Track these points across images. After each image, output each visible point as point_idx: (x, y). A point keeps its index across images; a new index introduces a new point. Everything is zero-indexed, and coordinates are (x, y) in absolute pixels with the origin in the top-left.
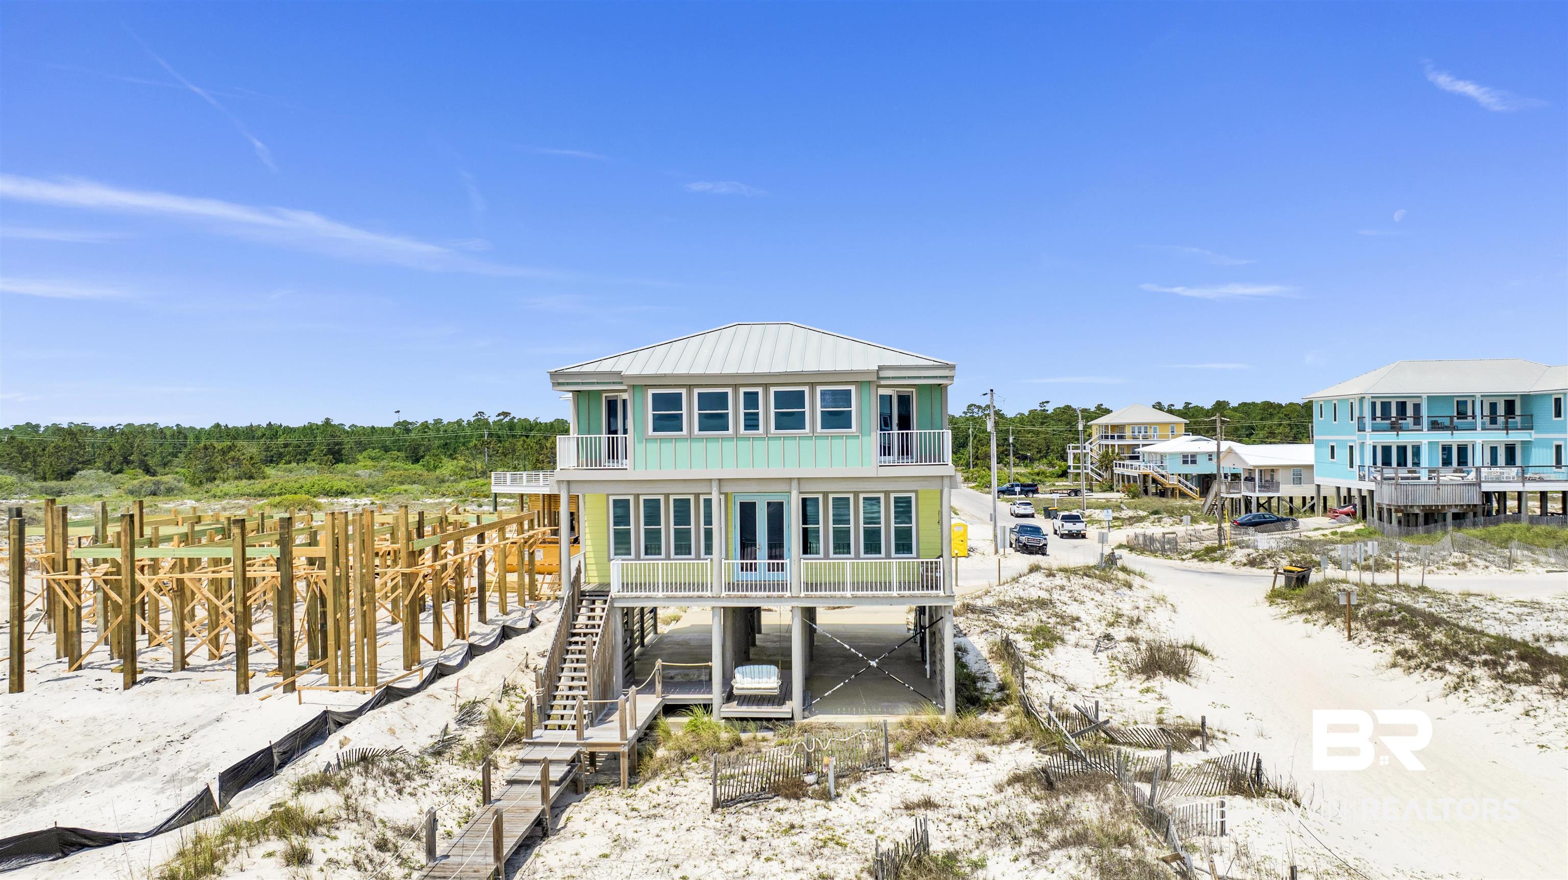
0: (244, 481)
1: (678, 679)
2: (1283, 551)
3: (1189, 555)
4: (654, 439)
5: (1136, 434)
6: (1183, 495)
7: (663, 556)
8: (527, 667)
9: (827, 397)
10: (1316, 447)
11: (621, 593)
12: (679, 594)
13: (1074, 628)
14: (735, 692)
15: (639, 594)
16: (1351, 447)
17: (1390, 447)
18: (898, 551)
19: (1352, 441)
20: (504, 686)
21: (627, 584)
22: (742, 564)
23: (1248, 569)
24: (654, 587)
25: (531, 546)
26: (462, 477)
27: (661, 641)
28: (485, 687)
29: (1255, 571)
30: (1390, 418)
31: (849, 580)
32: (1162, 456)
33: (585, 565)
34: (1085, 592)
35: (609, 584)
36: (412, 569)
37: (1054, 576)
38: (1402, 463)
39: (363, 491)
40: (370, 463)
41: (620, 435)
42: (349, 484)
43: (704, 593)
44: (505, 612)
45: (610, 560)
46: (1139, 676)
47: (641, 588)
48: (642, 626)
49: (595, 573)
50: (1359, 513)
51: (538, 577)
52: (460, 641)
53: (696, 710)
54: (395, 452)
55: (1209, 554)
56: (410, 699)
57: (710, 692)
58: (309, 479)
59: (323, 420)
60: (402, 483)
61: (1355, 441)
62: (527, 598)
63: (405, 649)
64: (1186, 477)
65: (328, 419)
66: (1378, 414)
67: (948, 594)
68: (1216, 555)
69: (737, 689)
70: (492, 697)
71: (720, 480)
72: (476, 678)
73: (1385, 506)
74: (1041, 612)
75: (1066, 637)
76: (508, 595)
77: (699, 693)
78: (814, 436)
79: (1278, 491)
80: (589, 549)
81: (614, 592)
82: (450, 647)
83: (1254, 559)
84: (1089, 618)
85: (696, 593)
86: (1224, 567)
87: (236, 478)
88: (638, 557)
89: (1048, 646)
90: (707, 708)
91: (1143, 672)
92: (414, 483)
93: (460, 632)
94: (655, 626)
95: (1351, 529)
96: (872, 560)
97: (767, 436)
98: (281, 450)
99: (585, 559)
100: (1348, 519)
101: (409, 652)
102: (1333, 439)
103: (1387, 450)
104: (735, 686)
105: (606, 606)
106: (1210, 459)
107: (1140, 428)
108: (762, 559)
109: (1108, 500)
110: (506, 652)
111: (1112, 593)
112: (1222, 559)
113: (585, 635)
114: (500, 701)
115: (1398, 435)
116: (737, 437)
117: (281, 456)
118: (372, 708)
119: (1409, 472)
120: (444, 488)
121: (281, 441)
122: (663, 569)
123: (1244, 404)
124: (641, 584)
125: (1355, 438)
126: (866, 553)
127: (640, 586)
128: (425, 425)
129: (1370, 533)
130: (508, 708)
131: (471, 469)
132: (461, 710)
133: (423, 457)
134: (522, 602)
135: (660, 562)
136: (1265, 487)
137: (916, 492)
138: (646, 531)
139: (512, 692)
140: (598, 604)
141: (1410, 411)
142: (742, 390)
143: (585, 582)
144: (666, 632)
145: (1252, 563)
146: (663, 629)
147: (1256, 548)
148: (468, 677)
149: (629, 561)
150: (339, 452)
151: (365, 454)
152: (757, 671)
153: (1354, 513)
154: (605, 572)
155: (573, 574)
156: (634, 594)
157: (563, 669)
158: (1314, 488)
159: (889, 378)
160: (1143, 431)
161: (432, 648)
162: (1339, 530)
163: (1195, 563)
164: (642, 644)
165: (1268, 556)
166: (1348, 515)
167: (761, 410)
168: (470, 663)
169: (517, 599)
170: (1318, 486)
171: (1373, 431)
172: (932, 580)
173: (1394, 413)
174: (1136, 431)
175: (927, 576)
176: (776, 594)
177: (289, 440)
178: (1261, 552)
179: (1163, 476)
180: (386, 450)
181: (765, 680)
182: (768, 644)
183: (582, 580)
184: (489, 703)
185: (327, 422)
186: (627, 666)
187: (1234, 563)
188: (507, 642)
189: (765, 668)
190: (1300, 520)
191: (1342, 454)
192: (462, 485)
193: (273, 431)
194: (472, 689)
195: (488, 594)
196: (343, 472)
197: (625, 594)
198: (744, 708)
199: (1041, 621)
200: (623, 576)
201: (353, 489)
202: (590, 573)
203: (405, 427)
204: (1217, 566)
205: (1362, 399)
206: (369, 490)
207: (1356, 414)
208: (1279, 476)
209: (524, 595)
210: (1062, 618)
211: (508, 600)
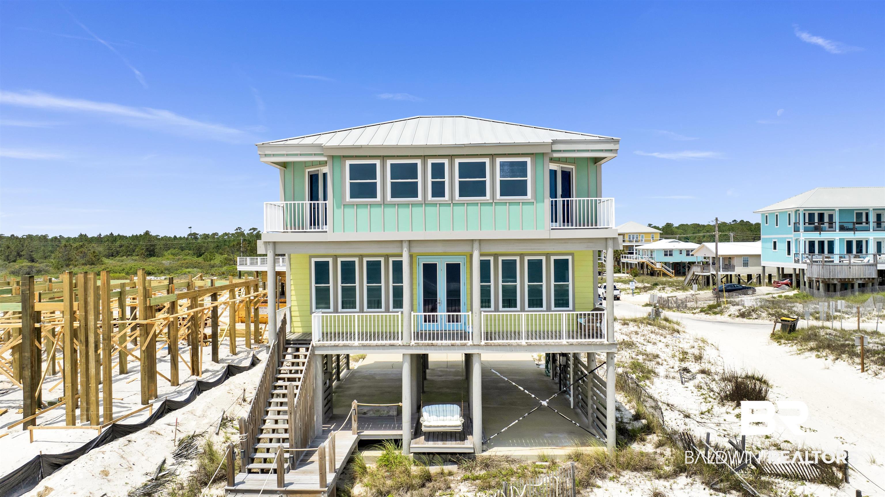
0: (88, 266)
1: (371, 414)
2: (761, 307)
3: (698, 310)
4: (352, 205)
5: (631, 239)
6: (665, 275)
7: (357, 309)
8: (244, 400)
9: (506, 168)
10: (762, 242)
11: (321, 342)
12: (373, 342)
13: (658, 363)
14: (424, 429)
15: (337, 342)
16: (789, 243)
17: (814, 242)
18: (556, 305)
19: (790, 238)
20: (223, 419)
21: (327, 333)
22: (425, 316)
23: (740, 320)
24: (350, 336)
25: (256, 303)
26: (225, 264)
27: (353, 374)
28: (206, 421)
29: (745, 320)
30: (814, 224)
31: (524, 329)
32: (652, 251)
33: (291, 317)
34: (653, 336)
35: (311, 334)
36: (148, 321)
37: (628, 324)
38: (821, 251)
39: (162, 272)
40: (171, 257)
41: (321, 202)
42: (153, 268)
43: (395, 342)
44: (234, 353)
45: (312, 313)
46: (730, 403)
47: (339, 337)
48: (338, 365)
49: (299, 324)
50: (794, 284)
51: (261, 326)
52: (195, 377)
53: (387, 445)
54: (187, 251)
55: (711, 309)
56: (132, 436)
57: (400, 428)
58: (129, 265)
59: (145, 231)
60: (187, 268)
61: (791, 238)
62: (253, 341)
63: (143, 387)
64: (666, 264)
65: (147, 231)
66: (807, 221)
67: (611, 342)
68: (716, 310)
69: (425, 426)
70: (212, 430)
71: (410, 241)
72: (199, 413)
73: (814, 279)
74: (629, 351)
75: (657, 371)
76: (237, 339)
77: (390, 429)
78: (493, 203)
79: (734, 271)
80: (294, 303)
81: (315, 341)
82: (186, 382)
83: (744, 313)
84: (665, 355)
85: (388, 342)
86: (724, 318)
87: (83, 264)
88: (336, 311)
89: (648, 378)
90: (397, 442)
91: (733, 400)
92: (195, 267)
93: (195, 370)
94: (348, 364)
95: (791, 293)
96: (536, 312)
97: (452, 203)
98: (118, 249)
99: (291, 312)
100: (787, 287)
101: (146, 389)
102: (775, 237)
103: (812, 244)
104: (424, 424)
105: (308, 353)
106: (681, 253)
107: (633, 236)
108: (442, 312)
109: (620, 278)
110: (227, 388)
111: (670, 336)
112: (721, 312)
113: (289, 380)
114: (217, 434)
115: (820, 234)
116: (425, 203)
117: (118, 253)
118: (97, 446)
119: (826, 258)
120: (213, 271)
121: (118, 243)
122: (358, 321)
123: (682, 225)
124: (339, 333)
125: (792, 236)
126: (529, 307)
127: (337, 335)
128: (206, 236)
129: (804, 296)
130: (224, 440)
131: (231, 259)
132: (180, 445)
133: (203, 253)
134: (249, 345)
135: (356, 315)
136: (726, 268)
137: (572, 254)
138: (343, 288)
139: (229, 424)
140: (302, 351)
141: (826, 219)
142: (430, 162)
143: (291, 332)
144: (356, 368)
145: (743, 315)
146: (354, 365)
147: (743, 305)
148: (192, 412)
149: (329, 314)
150: (153, 250)
151: (169, 252)
152: (441, 409)
153: (791, 283)
154: (307, 323)
155: (279, 325)
156: (333, 343)
157: (267, 412)
158: (761, 268)
159: (560, 151)
160: (635, 237)
161: (170, 383)
162: (783, 295)
163: (703, 316)
164: (338, 378)
165: (753, 310)
166: (787, 284)
167: (447, 180)
168: (198, 397)
169: (244, 343)
170: (764, 267)
171: (805, 231)
172: (593, 329)
173: (816, 220)
174: (631, 237)
175: (589, 326)
176: (458, 342)
177: (123, 243)
178: (747, 308)
179: (652, 263)
180: (182, 249)
181: (449, 417)
182: (435, 378)
183: (288, 330)
184: (207, 436)
185: (147, 233)
186: (327, 404)
187: (730, 315)
188: (231, 379)
189: (449, 407)
190: (756, 288)
191: (782, 247)
192: (224, 269)
193: (112, 238)
194: (193, 423)
195: (220, 339)
196: (154, 262)
197: (325, 342)
198: (431, 444)
199: (632, 358)
200: (323, 326)
201: (156, 271)
202: (295, 324)
203: (194, 236)
204: (718, 317)
205: (796, 211)
206: (166, 272)
207: (793, 221)
208: (735, 262)
209: (250, 339)
210: (647, 355)
211: (237, 343)
